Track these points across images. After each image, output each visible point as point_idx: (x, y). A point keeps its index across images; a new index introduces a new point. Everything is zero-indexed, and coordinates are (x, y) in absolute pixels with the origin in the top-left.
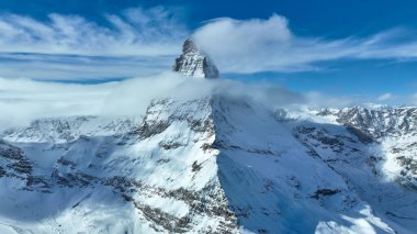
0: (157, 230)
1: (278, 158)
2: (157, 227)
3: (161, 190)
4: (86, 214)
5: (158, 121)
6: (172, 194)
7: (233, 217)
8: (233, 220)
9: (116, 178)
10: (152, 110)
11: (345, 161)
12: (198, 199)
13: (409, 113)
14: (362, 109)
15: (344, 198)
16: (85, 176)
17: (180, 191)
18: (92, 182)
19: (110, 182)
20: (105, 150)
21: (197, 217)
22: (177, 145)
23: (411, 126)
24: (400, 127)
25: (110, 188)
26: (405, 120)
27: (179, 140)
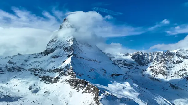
0: (46, 83)
1: (99, 63)
2: (46, 82)
3: (49, 70)
4: (18, 80)
5: (51, 48)
6: (53, 71)
7: (74, 74)
8: (74, 75)
9: (32, 68)
10: (49, 44)
11: (133, 72)
12: (63, 70)
13: (158, 54)
14: (140, 52)
15: (123, 77)
16: (19, 68)
17: (56, 69)
18: (22, 70)
19: (29, 70)
20: (28, 59)
21: (62, 77)
22: (58, 56)
23: (159, 59)
24: (155, 59)
25: (30, 72)
26: (157, 57)
27: (59, 55)
